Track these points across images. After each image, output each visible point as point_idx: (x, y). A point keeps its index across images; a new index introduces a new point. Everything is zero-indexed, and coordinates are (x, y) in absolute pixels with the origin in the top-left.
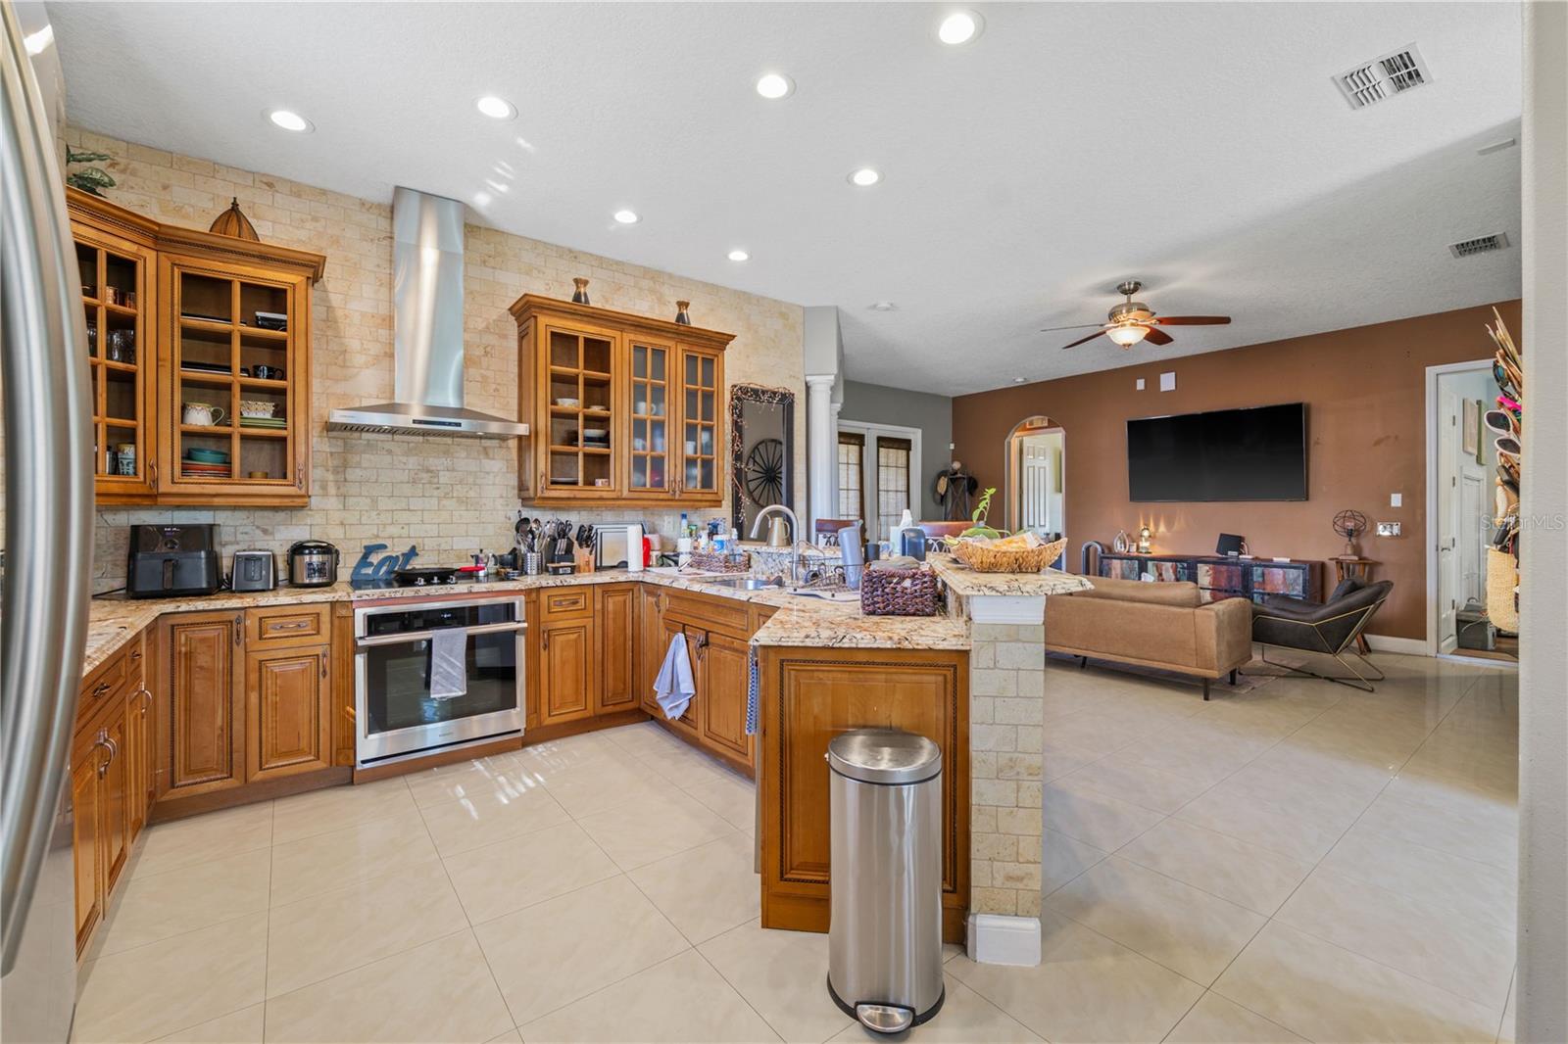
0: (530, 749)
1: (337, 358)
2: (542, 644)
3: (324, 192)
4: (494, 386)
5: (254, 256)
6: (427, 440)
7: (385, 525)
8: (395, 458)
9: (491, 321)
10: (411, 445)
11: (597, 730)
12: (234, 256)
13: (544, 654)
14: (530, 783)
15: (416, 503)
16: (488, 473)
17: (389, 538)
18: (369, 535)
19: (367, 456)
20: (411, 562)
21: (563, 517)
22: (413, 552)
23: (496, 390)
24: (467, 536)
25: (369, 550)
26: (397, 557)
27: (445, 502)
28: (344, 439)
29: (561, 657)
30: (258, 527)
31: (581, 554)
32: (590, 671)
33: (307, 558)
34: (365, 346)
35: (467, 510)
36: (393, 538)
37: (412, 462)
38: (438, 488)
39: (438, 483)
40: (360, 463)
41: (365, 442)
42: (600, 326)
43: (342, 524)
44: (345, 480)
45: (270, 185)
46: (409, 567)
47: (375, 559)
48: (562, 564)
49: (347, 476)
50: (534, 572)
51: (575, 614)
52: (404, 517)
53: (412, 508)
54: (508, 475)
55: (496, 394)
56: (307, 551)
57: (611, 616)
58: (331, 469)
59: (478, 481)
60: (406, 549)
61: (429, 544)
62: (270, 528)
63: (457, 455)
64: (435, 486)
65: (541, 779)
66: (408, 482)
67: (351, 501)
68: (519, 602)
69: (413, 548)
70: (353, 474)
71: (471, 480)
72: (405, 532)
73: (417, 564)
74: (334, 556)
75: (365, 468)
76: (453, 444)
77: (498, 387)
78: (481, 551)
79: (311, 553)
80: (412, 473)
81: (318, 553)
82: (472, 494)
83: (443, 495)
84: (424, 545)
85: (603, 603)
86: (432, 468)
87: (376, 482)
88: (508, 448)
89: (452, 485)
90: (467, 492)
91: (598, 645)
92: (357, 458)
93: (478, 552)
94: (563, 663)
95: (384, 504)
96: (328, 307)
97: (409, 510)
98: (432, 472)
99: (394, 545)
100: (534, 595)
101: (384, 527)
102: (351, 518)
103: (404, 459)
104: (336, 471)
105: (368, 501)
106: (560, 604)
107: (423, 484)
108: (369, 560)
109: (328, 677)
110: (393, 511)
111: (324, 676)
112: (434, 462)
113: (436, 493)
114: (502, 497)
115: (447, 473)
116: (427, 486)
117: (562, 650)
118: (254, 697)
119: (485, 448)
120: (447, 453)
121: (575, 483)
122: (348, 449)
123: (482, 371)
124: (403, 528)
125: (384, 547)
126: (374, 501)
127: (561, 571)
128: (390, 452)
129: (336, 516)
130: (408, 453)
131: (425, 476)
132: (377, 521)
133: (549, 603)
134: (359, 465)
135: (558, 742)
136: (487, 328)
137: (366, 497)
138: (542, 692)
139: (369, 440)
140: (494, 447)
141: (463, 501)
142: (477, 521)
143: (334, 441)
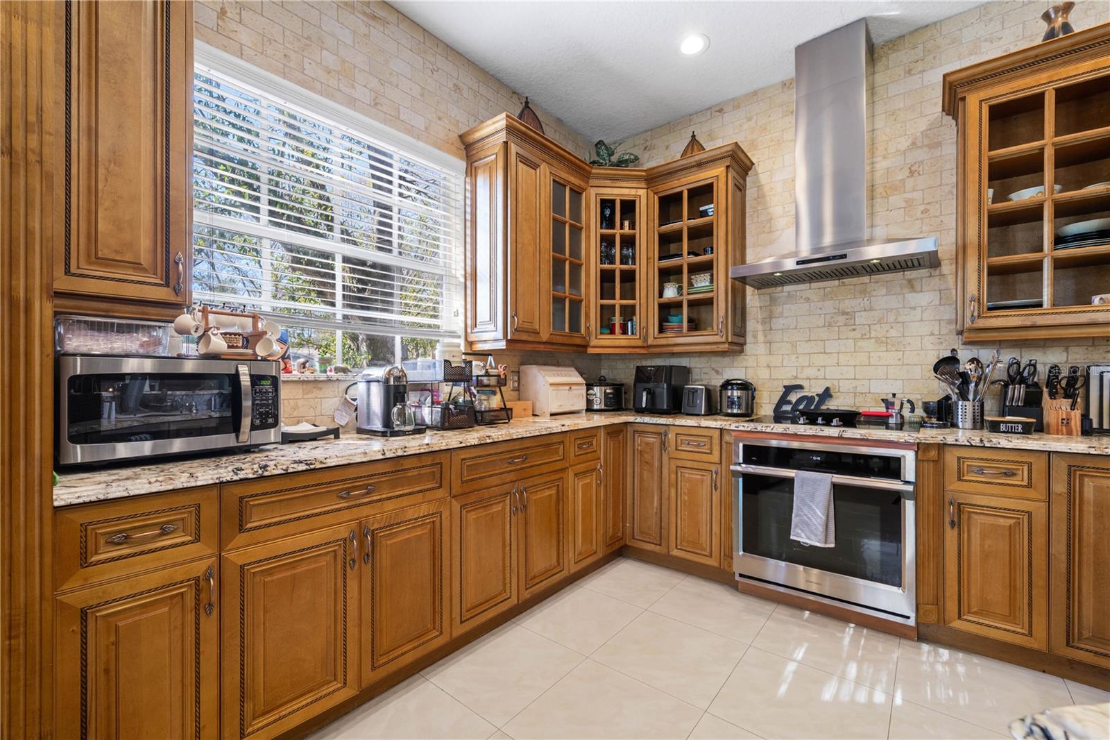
0: (925, 647)
1: (764, 227)
2: (947, 520)
3: (755, 93)
4: (922, 208)
5: (693, 167)
6: (843, 283)
7: (803, 367)
8: (812, 304)
9: (918, 134)
10: (827, 290)
11: (1063, 677)
12: (683, 172)
13: (951, 535)
14: (879, 697)
15: (832, 346)
16: (914, 308)
17: (807, 379)
18: (789, 376)
19: (787, 306)
20: (826, 403)
21: (1025, 357)
22: (827, 394)
23: (925, 211)
24: (887, 379)
25: (789, 389)
26: (812, 398)
27: (862, 344)
28: (770, 294)
29: (982, 546)
30: (713, 369)
31: (1055, 409)
32: (1039, 582)
33: (729, 393)
34: (786, 209)
35: (887, 351)
36: (810, 379)
37: (829, 306)
38: (854, 330)
39: (854, 325)
40: (782, 313)
41: (787, 294)
42: (1092, 57)
43: (768, 366)
44: (771, 329)
45: (720, 111)
46: (824, 407)
47: (793, 397)
48: (1009, 418)
49: (772, 326)
50: (969, 424)
51: (1010, 491)
52: (819, 360)
53: (827, 351)
54: (942, 308)
55: (925, 215)
56: (730, 387)
57: (1089, 510)
58: (760, 321)
59: (901, 319)
60: (821, 391)
61: (846, 386)
62: (720, 370)
63: (874, 293)
64: (850, 328)
65: (898, 700)
66: (824, 326)
67: (774, 346)
68: (909, 460)
69: (827, 389)
70: (778, 323)
71: (892, 318)
72: (821, 374)
73: (832, 405)
74: (750, 392)
75: (786, 317)
76: (870, 282)
77: (928, 207)
78: (894, 395)
79: (732, 389)
80: (828, 317)
81: (738, 389)
82: (893, 333)
83: (860, 336)
84: (839, 387)
85: (1070, 484)
86: (847, 310)
87: (796, 328)
88: (942, 275)
89: (869, 325)
90: (887, 331)
91: (1059, 548)
92: (779, 309)
93: (890, 397)
94: (986, 556)
95: (803, 348)
96: (758, 187)
97: (825, 353)
98: (847, 314)
99: (810, 386)
100: (933, 454)
101: (802, 370)
102: (775, 361)
103: (820, 304)
104: (763, 323)
105: (789, 346)
106: (980, 471)
107: (838, 327)
108: (788, 398)
109: (719, 490)
110: (810, 354)
111: (716, 490)
112: (848, 304)
113: (852, 334)
114: (932, 334)
115: (863, 314)
116: (842, 329)
117: (983, 537)
118: (673, 491)
119: (910, 281)
120: (864, 292)
121: (1040, 305)
122: (773, 301)
123: (906, 195)
124: (819, 370)
125: (800, 387)
126: (794, 345)
127: (1003, 427)
128: (807, 299)
129: (763, 360)
130: (825, 298)
131: (841, 319)
132: (797, 364)
133: (959, 468)
134: (781, 315)
135: (976, 660)
136: (914, 143)
137: (787, 342)
138: (948, 582)
139: (789, 292)
140: (921, 279)
141: (883, 342)
142: (899, 363)
143: (762, 297)
